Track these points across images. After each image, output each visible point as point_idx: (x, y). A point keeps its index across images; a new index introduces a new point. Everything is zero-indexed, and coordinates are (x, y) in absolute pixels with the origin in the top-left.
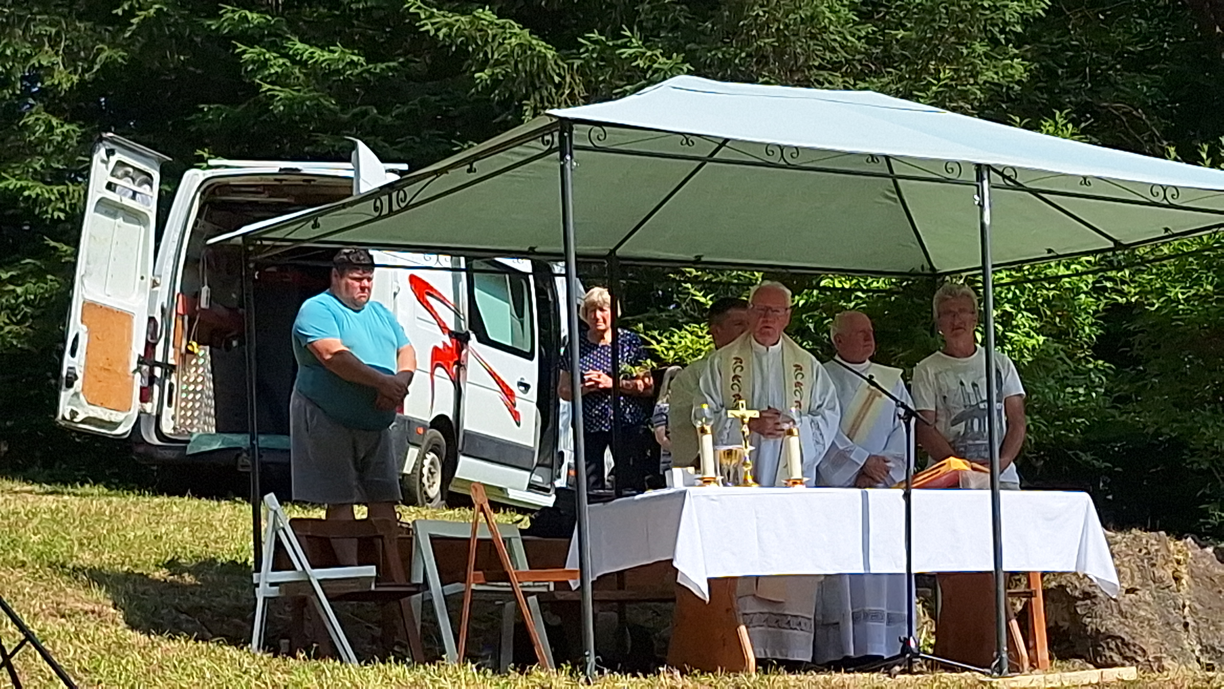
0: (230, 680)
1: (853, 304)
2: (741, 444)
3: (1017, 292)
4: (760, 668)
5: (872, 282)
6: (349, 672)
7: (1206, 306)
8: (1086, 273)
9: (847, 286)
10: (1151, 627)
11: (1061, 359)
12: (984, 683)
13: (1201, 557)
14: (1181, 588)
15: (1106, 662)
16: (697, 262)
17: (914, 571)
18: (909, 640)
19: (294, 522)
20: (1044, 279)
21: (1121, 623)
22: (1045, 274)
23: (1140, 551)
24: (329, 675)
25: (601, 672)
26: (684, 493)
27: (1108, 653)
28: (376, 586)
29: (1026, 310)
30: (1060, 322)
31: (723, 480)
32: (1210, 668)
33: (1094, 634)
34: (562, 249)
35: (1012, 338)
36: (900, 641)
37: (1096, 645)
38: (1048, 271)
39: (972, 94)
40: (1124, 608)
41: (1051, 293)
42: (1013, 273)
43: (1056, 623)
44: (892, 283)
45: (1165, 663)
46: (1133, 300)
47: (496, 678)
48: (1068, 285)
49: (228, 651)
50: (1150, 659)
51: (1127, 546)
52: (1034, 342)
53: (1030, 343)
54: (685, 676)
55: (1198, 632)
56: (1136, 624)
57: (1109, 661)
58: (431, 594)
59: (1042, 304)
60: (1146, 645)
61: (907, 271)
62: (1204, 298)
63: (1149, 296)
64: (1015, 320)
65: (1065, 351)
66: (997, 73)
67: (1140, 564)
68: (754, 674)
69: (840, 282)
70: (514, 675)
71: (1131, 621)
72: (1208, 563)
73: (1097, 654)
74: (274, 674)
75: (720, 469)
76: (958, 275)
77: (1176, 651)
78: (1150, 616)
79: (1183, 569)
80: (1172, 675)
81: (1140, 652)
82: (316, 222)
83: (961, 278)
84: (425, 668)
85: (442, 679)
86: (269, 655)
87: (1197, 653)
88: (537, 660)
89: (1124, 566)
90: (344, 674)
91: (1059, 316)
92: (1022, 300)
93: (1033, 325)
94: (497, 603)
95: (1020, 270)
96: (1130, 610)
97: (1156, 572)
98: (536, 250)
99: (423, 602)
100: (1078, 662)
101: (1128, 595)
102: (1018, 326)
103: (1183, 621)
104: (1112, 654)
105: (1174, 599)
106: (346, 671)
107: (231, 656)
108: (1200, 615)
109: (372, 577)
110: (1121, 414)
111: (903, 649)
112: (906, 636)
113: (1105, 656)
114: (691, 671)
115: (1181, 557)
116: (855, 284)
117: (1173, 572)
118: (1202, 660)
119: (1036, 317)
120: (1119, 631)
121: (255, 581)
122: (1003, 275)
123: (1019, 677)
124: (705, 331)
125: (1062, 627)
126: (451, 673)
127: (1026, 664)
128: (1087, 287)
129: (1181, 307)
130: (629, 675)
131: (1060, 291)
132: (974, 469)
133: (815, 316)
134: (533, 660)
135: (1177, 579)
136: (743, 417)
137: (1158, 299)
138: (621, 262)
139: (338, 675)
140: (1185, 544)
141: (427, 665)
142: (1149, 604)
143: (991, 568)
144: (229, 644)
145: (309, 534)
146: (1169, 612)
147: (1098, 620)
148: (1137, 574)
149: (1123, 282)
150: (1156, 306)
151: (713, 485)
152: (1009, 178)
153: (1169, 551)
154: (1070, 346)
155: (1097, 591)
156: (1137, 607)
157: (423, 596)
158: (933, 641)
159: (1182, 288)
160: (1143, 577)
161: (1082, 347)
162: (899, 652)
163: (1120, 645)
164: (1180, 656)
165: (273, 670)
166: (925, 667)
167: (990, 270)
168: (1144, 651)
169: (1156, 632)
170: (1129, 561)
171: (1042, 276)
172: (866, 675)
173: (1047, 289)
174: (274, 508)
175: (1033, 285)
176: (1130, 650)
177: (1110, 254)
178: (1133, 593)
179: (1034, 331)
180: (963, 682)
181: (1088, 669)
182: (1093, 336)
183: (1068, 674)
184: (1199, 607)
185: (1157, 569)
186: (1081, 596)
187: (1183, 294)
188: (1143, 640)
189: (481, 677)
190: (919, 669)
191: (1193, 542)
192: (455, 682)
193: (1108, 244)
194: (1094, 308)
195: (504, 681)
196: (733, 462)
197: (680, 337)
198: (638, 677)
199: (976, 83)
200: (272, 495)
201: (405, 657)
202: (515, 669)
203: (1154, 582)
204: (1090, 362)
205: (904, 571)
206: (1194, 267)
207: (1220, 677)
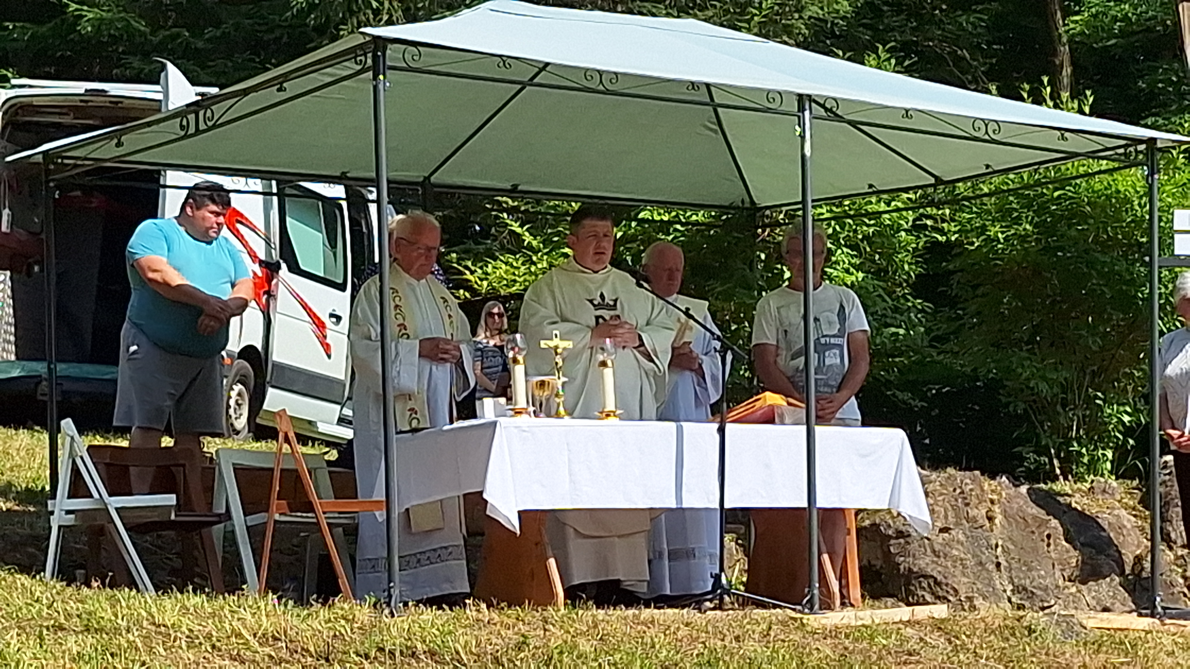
0: (20, 609)
1: (672, 237)
2: (554, 375)
3: (837, 228)
4: (569, 602)
5: (691, 216)
6: (146, 602)
7: (1026, 245)
8: (906, 209)
9: (666, 218)
10: (964, 566)
11: (880, 296)
12: (795, 619)
13: (1015, 497)
14: (994, 527)
15: (917, 601)
16: (513, 192)
17: (727, 505)
18: (720, 576)
19: (91, 449)
20: (864, 215)
21: (933, 562)
22: (866, 210)
23: (955, 490)
24: (124, 604)
25: (406, 604)
26: (494, 424)
27: (920, 593)
28: (176, 516)
29: (846, 246)
30: (879, 259)
31: (534, 412)
32: (1020, 607)
33: (906, 573)
34: (374, 175)
35: (831, 274)
36: (712, 576)
37: (908, 583)
38: (869, 208)
39: (796, 28)
40: (937, 547)
41: (871, 230)
42: (834, 209)
43: (869, 562)
44: (711, 216)
45: (976, 603)
46: (953, 238)
47: (296, 611)
48: (888, 222)
49: (20, 579)
50: (962, 599)
51: (941, 485)
52: (853, 278)
53: (849, 279)
54: (491, 609)
55: (1010, 572)
56: (949, 564)
57: (921, 600)
58: (233, 525)
59: (862, 240)
60: (958, 585)
61: (727, 204)
62: (1023, 238)
63: (969, 235)
64: (834, 255)
65: (884, 289)
66: (822, 9)
67: (953, 503)
68: (562, 608)
69: (659, 214)
70: (316, 606)
71: (942, 559)
72: (1022, 503)
73: (909, 592)
74: (67, 603)
75: (532, 400)
76: (778, 210)
77: (987, 591)
78: (962, 555)
79: (996, 508)
80: (983, 613)
81: (952, 592)
82: (119, 140)
83: (781, 212)
84: (224, 598)
85: (242, 610)
86: (61, 584)
87: (1009, 593)
88: (341, 592)
89: (937, 505)
90: (140, 603)
91: (879, 253)
92: (842, 236)
93: (853, 261)
94: (302, 534)
95: (841, 205)
96: (942, 548)
97: (969, 511)
98: (348, 175)
99: (225, 532)
100: (890, 601)
101: (941, 534)
102: (837, 262)
103: (995, 560)
104: (924, 593)
105: (987, 539)
106: (142, 600)
107: (23, 585)
108: (1012, 556)
109: (172, 506)
110: (939, 354)
111: (713, 585)
112: (718, 571)
113: (917, 595)
114: (498, 604)
115: (995, 497)
116: (675, 217)
117: (987, 512)
118: (1013, 599)
119: (855, 253)
120: (932, 570)
121: (50, 508)
122: (824, 210)
123: (829, 614)
124: (520, 262)
125: (874, 566)
126: (251, 603)
127: (838, 602)
128: (907, 223)
129: (1000, 246)
130: (434, 607)
131: (880, 227)
132: (790, 404)
133: (631, 248)
134: (337, 591)
135: (990, 519)
136: (556, 347)
137: (978, 238)
138: (435, 189)
139: (134, 604)
140: (1000, 484)
141: (226, 595)
142: (962, 544)
143: (805, 504)
144: (22, 572)
145: (108, 461)
146: (981, 552)
147: (911, 559)
148: (951, 514)
149: (943, 221)
150: (976, 245)
151: (524, 416)
152: (830, 110)
153: (982, 490)
154: (890, 284)
155: (911, 530)
156: (950, 547)
157: (225, 526)
158: (745, 579)
159: (1002, 227)
160: (957, 516)
161: (900, 285)
162: (710, 588)
163: (932, 584)
164: (992, 595)
165: (66, 600)
166: (736, 605)
167: (810, 204)
168: (956, 591)
169: (969, 570)
170: (944, 500)
171: (863, 212)
172: (676, 611)
173: (868, 226)
174: (71, 433)
175: (854, 221)
176: (941, 589)
177: (930, 190)
178: (947, 532)
179: (854, 268)
180: (774, 618)
181: (899, 607)
182: (912, 274)
183: (878, 612)
184: (1012, 547)
185: (971, 509)
186: (894, 535)
187: (1003, 233)
188: (955, 579)
189: (282, 608)
190: (730, 606)
191: (1007, 481)
192: (255, 613)
193: (930, 180)
194: (914, 245)
195: (306, 612)
196: (545, 394)
197: (494, 268)
198: (444, 610)
199: (801, 17)
200: (69, 420)
201: (204, 587)
202: (317, 601)
203: (968, 522)
204: (908, 300)
205: (717, 506)
206: (1014, 206)
207: (1030, 616)
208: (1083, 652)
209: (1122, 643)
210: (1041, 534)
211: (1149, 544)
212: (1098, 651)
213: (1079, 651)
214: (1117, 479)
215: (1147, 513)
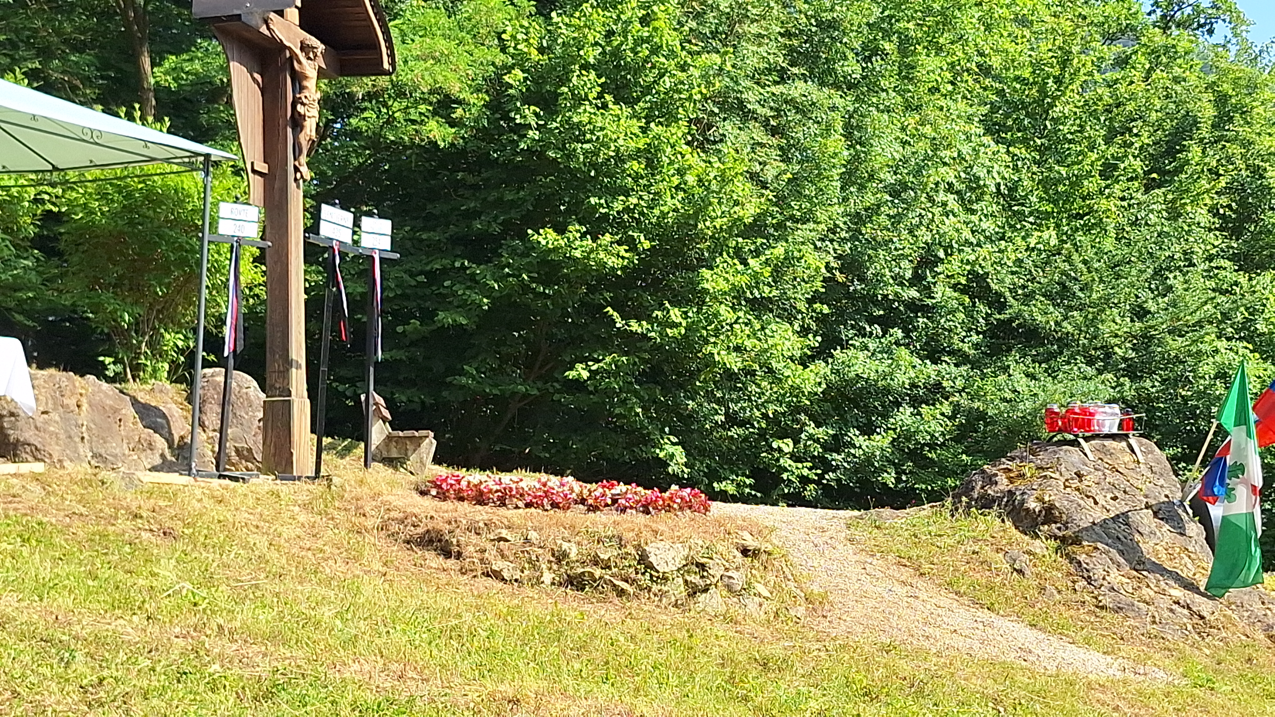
10: (58, 438)
13: (98, 392)
14: (81, 412)
15: (22, 460)
21: (35, 434)
23: (54, 385)
27: (24, 455)
32: (97, 467)
33: (14, 442)
37: (15, 449)
40: (39, 425)
45: (65, 464)
50: (55, 460)
51: (45, 381)
55: (90, 443)
56: (47, 436)
57: (24, 459)
60: (52, 450)
67: (53, 394)
71: (42, 433)
72: (102, 396)
73: (15, 455)
77: (74, 456)
78: (57, 431)
79: (84, 400)
80: (70, 470)
81: (47, 455)
87: (89, 458)
89: (41, 395)
96: (43, 425)
97: (64, 400)
101: (42, 416)
103: (81, 435)
104: (27, 456)
105: (75, 420)
108: (93, 432)
113: (22, 456)
115: (83, 391)
117: (77, 401)
118: (93, 462)
120: (35, 441)
128: (30, 196)
135: (78, 406)
137: (81, 211)
140: (87, 382)
142: (57, 423)
146: (71, 429)
147: (19, 432)
148: (50, 402)
149: (56, 197)
150: (80, 216)
153: (74, 386)
155: (20, 412)
156: (48, 424)
160: (55, 404)
163: (33, 449)
164: (78, 458)
168: (50, 455)
169: (61, 441)
170: (45, 392)
176: (40, 453)
178: (46, 414)
184: (93, 426)
185: (66, 399)
186: (7, 415)
188: (51, 447)
191: (93, 380)
193: (48, 167)
203: (62, 408)
206: (110, 192)
207: (104, 474)
208: (139, 498)
209: (167, 492)
210: (115, 418)
211: (190, 428)
212: (148, 498)
213: (137, 498)
214: (171, 383)
215: (190, 407)
